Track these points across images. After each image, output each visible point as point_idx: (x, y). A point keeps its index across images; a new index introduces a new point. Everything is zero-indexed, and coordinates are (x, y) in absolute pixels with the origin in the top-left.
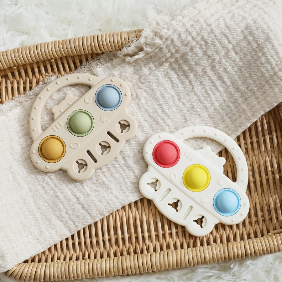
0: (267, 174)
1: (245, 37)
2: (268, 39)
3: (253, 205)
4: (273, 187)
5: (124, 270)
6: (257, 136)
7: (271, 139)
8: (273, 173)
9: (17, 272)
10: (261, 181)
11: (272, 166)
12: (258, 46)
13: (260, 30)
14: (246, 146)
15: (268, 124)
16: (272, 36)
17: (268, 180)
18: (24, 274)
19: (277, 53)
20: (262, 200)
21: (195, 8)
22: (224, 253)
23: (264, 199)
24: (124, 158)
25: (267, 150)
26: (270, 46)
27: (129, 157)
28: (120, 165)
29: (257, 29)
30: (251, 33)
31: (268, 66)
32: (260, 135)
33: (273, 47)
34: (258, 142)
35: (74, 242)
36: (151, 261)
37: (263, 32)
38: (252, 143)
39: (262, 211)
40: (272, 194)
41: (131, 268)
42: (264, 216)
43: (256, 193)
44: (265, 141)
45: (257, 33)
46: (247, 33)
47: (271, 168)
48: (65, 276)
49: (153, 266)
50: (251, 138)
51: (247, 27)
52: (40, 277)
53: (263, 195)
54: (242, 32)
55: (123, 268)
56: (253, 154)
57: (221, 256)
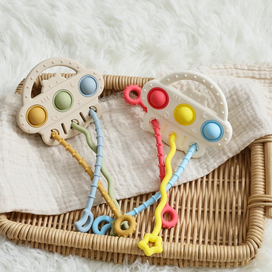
0: (231, 208)
1: (231, 95)
2: (248, 99)
3: (215, 230)
4: (234, 219)
5: (94, 243)
6: (229, 178)
7: (240, 183)
8: (237, 208)
9: (6, 225)
10: (225, 213)
11: (237, 202)
12: (240, 103)
13: (243, 92)
14: (218, 183)
15: (240, 172)
16: (252, 97)
17: (231, 213)
18: (12, 227)
19: (253, 108)
20: (223, 227)
21: (199, 69)
22: (181, 248)
23: (225, 226)
24: (119, 166)
25: (235, 190)
26: (248, 104)
27: (123, 166)
28: (115, 171)
29: (241, 90)
30: (236, 93)
31: (245, 117)
32: (232, 178)
33: (251, 104)
34: (229, 183)
35: (58, 224)
36: (118, 242)
37: (245, 93)
38: (223, 182)
39: (221, 235)
40: (232, 223)
41: (100, 243)
42: (222, 240)
43: (219, 221)
44: (235, 183)
45: (240, 93)
46: (233, 93)
47: (236, 204)
48: (44, 237)
49: (119, 245)
50: (224, 178)
51: (234, 88)
52: (24, 233)
53: (225, 223)
54: (230, 92)
55: (94, 241)
56: (223, 191)
57: (177, 250)
